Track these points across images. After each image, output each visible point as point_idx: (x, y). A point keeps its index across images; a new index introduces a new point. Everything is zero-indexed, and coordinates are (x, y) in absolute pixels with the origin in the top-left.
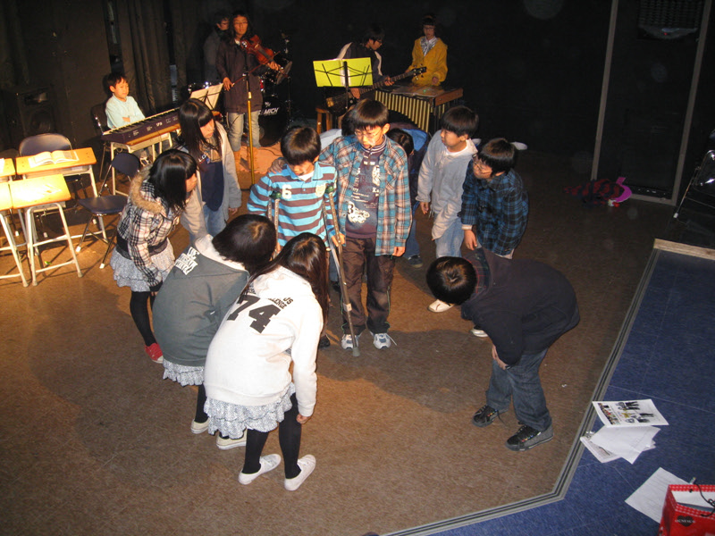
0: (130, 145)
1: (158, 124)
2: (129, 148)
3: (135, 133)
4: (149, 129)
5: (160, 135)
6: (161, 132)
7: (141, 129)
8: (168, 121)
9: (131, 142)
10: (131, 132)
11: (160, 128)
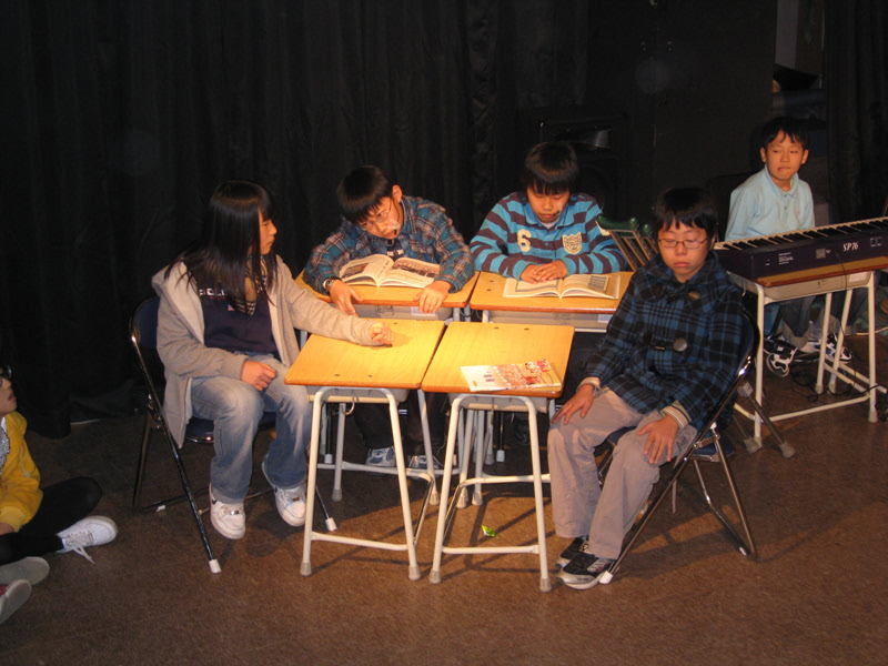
0: (763, 285)
1: (847, 247)
2: (761, 292)
3: (784, 259)
4: (821, 254)
5: (846, 273)
6: (848, 266)
7: (799, 252)
8: (875, 243)
9: (769, 280)
10: (774, 256)
11: (851, 256)
